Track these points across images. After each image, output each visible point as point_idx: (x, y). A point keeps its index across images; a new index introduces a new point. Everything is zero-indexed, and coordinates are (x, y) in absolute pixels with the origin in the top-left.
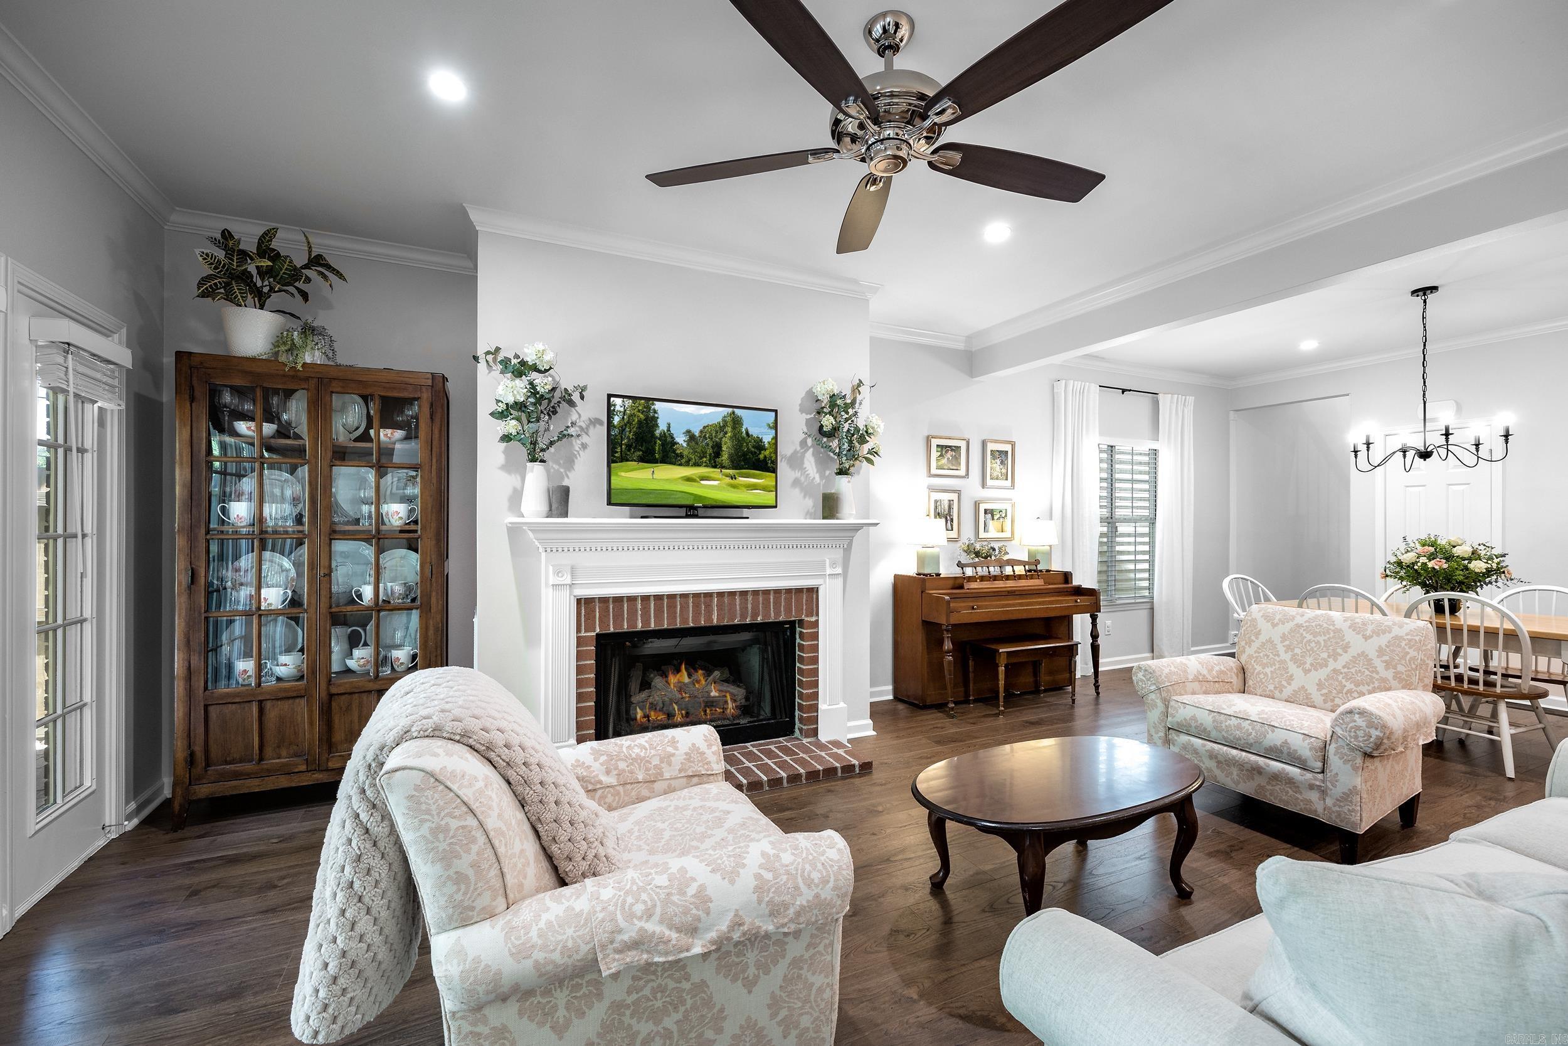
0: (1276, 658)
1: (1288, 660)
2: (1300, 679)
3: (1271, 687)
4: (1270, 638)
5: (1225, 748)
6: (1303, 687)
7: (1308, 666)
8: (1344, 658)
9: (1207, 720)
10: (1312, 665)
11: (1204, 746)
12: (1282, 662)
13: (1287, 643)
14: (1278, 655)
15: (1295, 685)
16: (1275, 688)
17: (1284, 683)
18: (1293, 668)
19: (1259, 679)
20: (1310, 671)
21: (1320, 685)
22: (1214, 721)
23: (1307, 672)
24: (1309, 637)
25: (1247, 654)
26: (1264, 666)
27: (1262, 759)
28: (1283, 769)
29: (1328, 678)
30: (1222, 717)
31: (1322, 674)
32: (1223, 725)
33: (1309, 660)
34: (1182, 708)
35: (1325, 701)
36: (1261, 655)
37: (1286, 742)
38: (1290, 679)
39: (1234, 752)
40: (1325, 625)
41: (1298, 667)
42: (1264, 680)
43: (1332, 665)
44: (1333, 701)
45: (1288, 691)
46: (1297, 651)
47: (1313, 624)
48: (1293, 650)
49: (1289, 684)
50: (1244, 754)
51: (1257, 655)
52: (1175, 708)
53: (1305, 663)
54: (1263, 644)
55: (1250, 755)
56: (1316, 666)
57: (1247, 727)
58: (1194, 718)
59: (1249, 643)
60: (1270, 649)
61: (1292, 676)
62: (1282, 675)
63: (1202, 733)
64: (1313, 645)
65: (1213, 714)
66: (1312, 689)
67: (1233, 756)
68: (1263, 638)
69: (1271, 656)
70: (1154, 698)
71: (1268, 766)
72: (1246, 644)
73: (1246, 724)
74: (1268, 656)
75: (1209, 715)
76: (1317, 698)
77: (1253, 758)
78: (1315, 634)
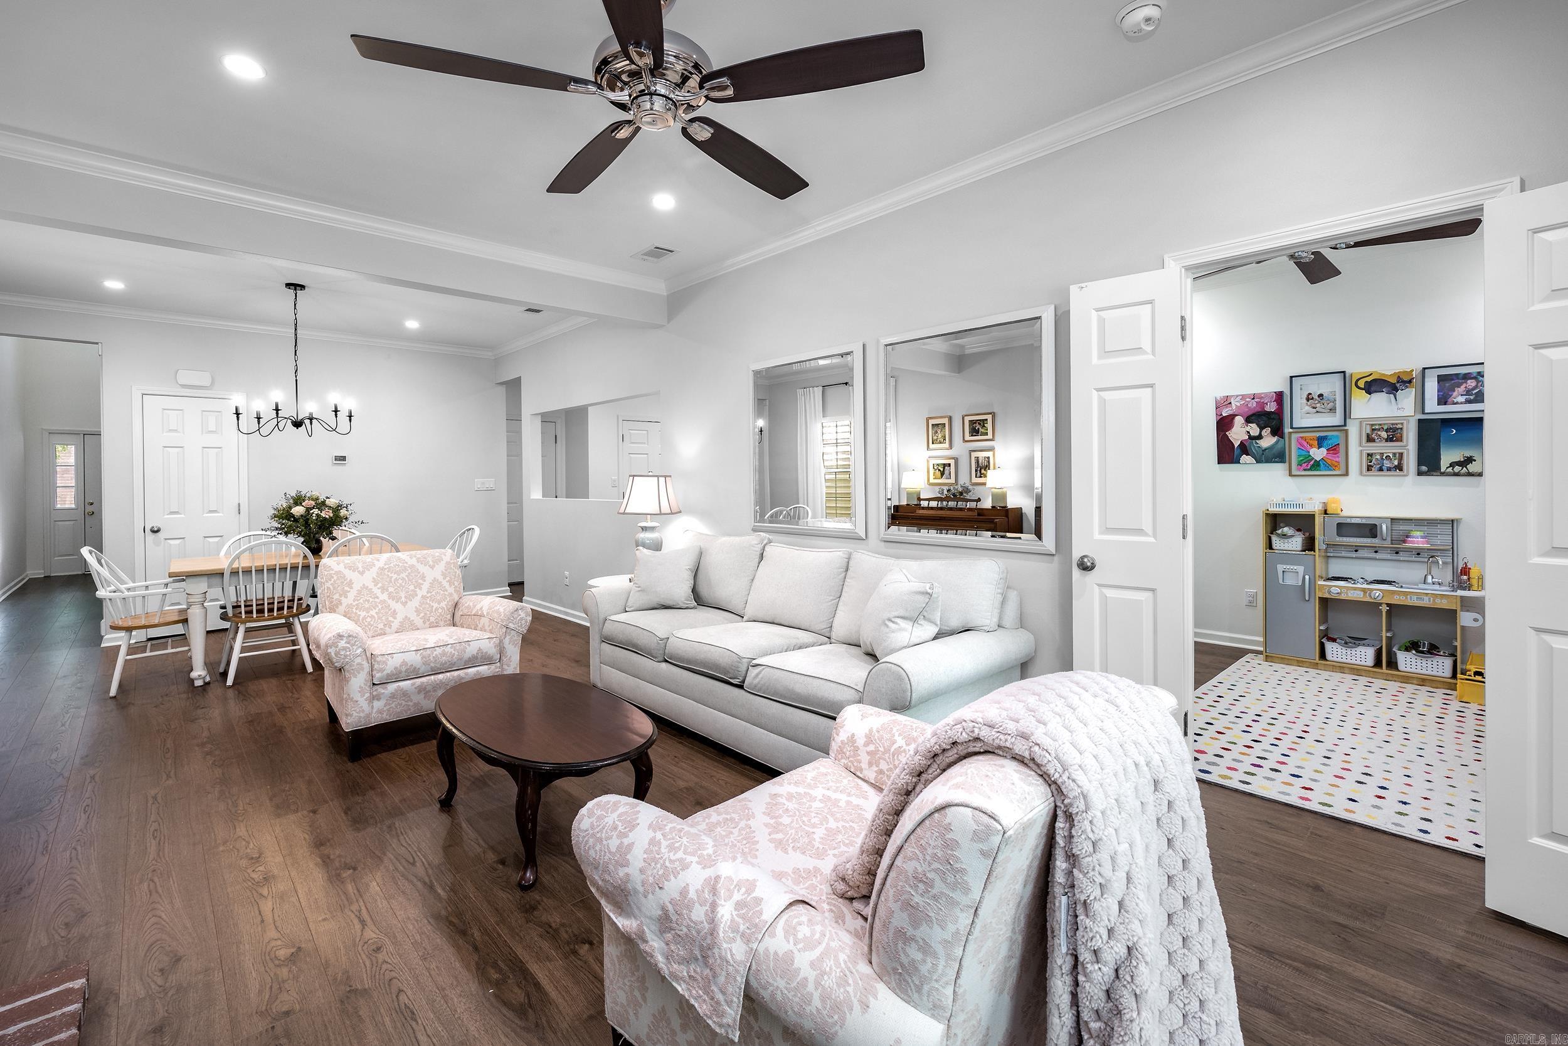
0: (376, 600)
1: (387, 599)
2: (402, 612)
3: (381, 626)
4: (364, 585)
5: (432, 677)
6: (406, 617)
7: (403, 599)
8: (426, 586)
9: (415, 659)
10: (406, 597)
11: (413, 684)
12: (384, 601)
13: (380, 585)
14: (378, 598)
15: (400, 617)
16: (385, 625)
17: (391, 619)
18: (393, 604)
19: (366, 624)
20: (406, 602)
21: (417, 611)
22: (422, 658)
23: (404, 604)
24: (395, 576)
25: (344, 605)
26: (368, 610)
27: (462, 671)
28: (478, 671)
29: (421, 604)
30: (428, 651)
31: (415, 603)
32: (431, 658)
33: (403, 595)
34: (390, 659)
35: (424, 623)
36: (361, 601)
37: (480, 649)
38: (394, 613)
39: (441, 676)
40: (401, 565)
41: (397, 602)
42: (372, 623)
43: (420, 593)
44: (429, 620)
45: (396, 625)
46: (391, 589)
47: (392, 565)
48: (387, 590)
49: (395, 618)
50: (448, 674)
51: (356, 602)
52: (384, 662)
53: (401, 598)
54: (359, 592)
55: (453, 673)
56: (411, 596)
57: (450, 650)
58: (404, 663)
59: (345, 594)
60: (367, 594)
61: (395, 611)
62: (387, 613)
63: (413, 673)
64: (400, 581)
65: (419, 652)
66: (413, 616)
67: (441, 681)
68: (357, 586)
69: (371, 600)
70: (360, 661)
71: (466, 674)
72: (341, 595)
73: (448, 649)
74: (368, 601)
75: (416, 654)
76: (418, 622)
77: (456, 673)
78: (398, 573)
